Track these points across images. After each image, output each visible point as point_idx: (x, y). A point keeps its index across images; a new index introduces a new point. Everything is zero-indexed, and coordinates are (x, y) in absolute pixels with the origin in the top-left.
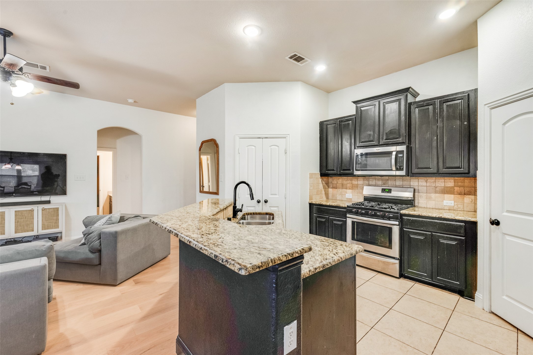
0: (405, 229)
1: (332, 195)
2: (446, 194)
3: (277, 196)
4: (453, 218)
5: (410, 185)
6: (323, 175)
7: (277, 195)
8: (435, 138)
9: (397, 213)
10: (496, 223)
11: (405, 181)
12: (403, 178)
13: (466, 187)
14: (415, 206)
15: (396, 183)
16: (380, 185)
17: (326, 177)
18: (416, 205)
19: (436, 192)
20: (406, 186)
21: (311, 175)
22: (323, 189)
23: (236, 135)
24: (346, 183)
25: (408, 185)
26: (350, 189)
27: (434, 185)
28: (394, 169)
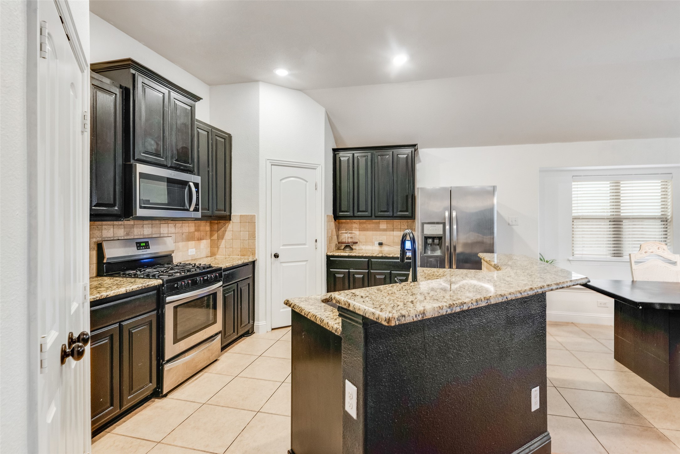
2: (189, 241)
11: (154, 227)
15: (144, 231)
16: (121, 237)
27: (181, 232)
28: (192, 209)
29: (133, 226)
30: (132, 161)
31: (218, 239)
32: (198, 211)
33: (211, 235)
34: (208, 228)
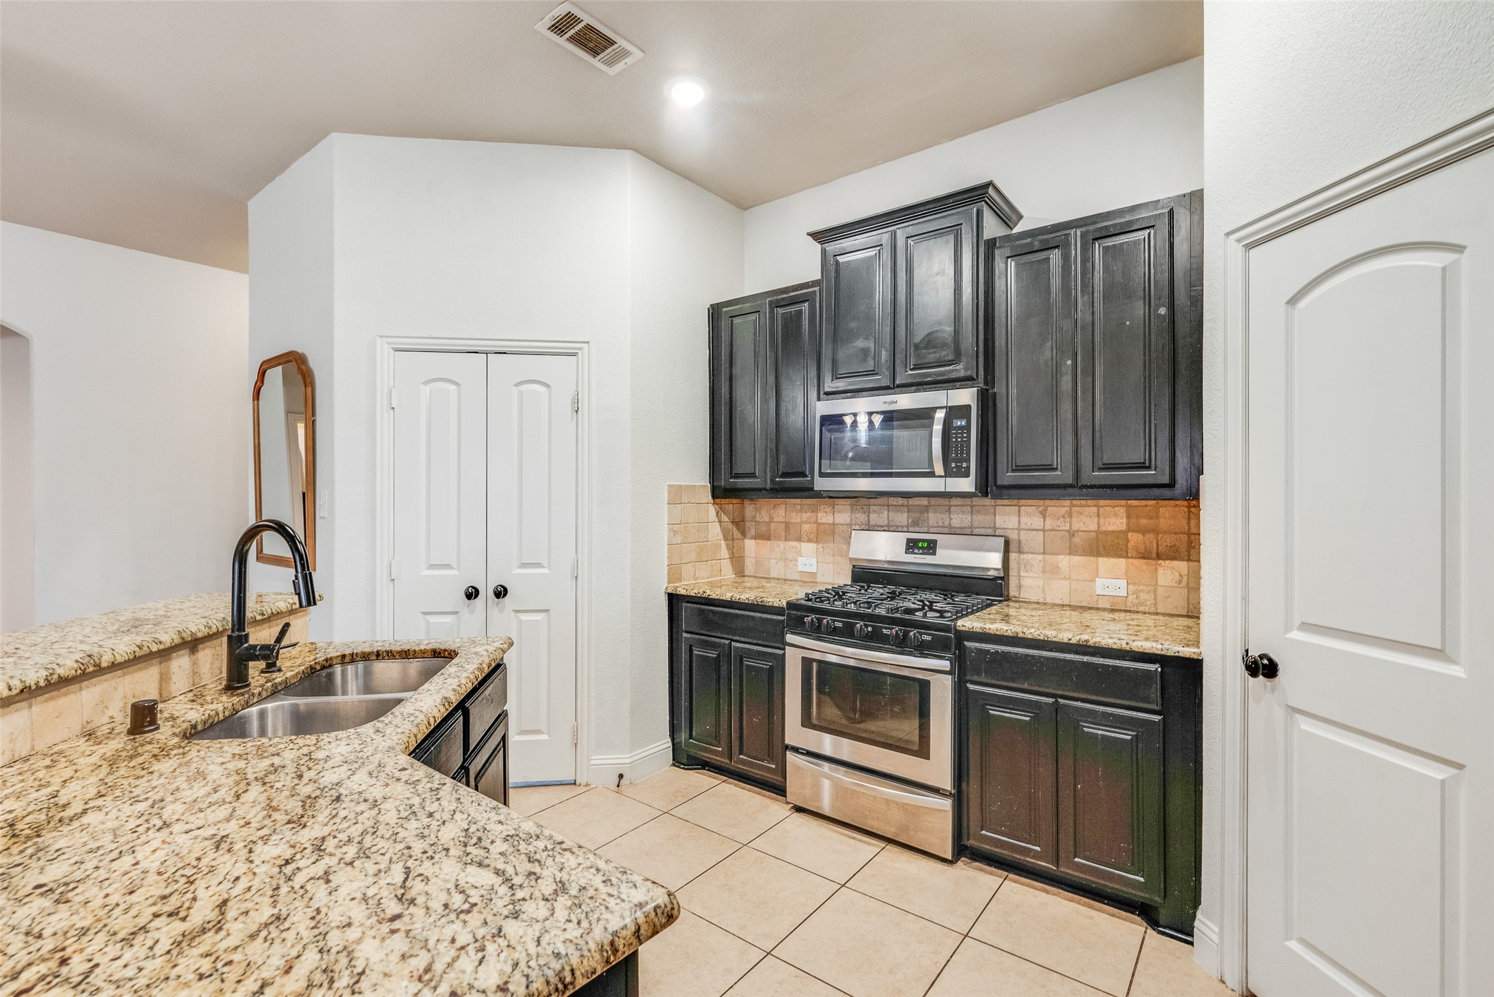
0: (971, 687)
1: (753, 560)
2: (1101, 556)
3: (546, 571)
4: (1124, 646)
5: (995, 528)
6: (720, 492)
7: (544, 567)
8: (1069, 362)
9: (946, 629)
10: (1263, 668)
11: (978, 511)
12: (974, 503)
13: (1165, 533)
14: (1008, 599)
15: (951, 519)
16: (903, 527)
17: (734, 501)
18: (1012, 594)
19: (1072, 551)
20: (982, 531)
21: (677, 495)
22: (723, 542)
23: (380, 336)
24: (798, 521)
25: (989, 528)
26: (809, 541)
27: (1068, 528)
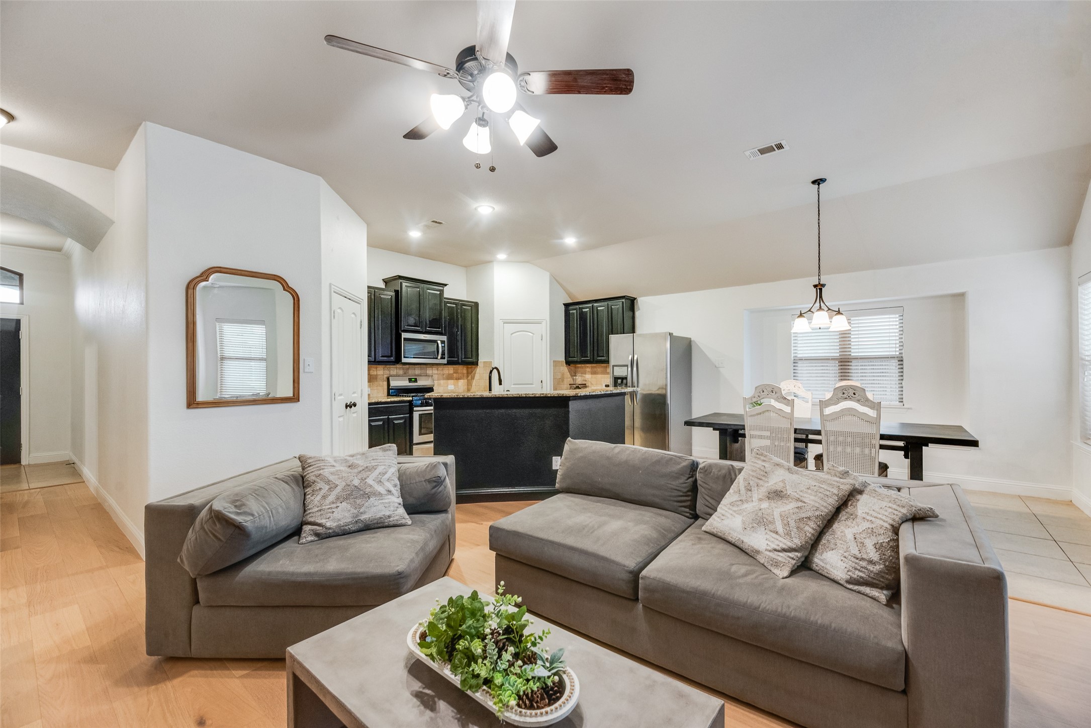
2: (449, 380)
8: (459, 333)
13: (460, 373)
28: (439, 357)
29: (408, 369)
30: (400, 331)
31: (471, 379)
32: (444, 358)
33: (468, 377)
34: (465, 371)
